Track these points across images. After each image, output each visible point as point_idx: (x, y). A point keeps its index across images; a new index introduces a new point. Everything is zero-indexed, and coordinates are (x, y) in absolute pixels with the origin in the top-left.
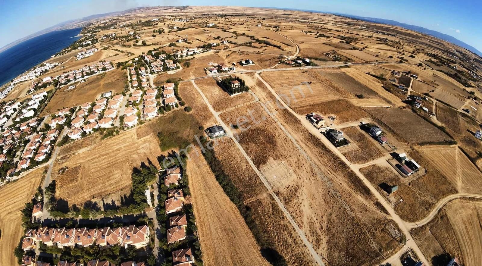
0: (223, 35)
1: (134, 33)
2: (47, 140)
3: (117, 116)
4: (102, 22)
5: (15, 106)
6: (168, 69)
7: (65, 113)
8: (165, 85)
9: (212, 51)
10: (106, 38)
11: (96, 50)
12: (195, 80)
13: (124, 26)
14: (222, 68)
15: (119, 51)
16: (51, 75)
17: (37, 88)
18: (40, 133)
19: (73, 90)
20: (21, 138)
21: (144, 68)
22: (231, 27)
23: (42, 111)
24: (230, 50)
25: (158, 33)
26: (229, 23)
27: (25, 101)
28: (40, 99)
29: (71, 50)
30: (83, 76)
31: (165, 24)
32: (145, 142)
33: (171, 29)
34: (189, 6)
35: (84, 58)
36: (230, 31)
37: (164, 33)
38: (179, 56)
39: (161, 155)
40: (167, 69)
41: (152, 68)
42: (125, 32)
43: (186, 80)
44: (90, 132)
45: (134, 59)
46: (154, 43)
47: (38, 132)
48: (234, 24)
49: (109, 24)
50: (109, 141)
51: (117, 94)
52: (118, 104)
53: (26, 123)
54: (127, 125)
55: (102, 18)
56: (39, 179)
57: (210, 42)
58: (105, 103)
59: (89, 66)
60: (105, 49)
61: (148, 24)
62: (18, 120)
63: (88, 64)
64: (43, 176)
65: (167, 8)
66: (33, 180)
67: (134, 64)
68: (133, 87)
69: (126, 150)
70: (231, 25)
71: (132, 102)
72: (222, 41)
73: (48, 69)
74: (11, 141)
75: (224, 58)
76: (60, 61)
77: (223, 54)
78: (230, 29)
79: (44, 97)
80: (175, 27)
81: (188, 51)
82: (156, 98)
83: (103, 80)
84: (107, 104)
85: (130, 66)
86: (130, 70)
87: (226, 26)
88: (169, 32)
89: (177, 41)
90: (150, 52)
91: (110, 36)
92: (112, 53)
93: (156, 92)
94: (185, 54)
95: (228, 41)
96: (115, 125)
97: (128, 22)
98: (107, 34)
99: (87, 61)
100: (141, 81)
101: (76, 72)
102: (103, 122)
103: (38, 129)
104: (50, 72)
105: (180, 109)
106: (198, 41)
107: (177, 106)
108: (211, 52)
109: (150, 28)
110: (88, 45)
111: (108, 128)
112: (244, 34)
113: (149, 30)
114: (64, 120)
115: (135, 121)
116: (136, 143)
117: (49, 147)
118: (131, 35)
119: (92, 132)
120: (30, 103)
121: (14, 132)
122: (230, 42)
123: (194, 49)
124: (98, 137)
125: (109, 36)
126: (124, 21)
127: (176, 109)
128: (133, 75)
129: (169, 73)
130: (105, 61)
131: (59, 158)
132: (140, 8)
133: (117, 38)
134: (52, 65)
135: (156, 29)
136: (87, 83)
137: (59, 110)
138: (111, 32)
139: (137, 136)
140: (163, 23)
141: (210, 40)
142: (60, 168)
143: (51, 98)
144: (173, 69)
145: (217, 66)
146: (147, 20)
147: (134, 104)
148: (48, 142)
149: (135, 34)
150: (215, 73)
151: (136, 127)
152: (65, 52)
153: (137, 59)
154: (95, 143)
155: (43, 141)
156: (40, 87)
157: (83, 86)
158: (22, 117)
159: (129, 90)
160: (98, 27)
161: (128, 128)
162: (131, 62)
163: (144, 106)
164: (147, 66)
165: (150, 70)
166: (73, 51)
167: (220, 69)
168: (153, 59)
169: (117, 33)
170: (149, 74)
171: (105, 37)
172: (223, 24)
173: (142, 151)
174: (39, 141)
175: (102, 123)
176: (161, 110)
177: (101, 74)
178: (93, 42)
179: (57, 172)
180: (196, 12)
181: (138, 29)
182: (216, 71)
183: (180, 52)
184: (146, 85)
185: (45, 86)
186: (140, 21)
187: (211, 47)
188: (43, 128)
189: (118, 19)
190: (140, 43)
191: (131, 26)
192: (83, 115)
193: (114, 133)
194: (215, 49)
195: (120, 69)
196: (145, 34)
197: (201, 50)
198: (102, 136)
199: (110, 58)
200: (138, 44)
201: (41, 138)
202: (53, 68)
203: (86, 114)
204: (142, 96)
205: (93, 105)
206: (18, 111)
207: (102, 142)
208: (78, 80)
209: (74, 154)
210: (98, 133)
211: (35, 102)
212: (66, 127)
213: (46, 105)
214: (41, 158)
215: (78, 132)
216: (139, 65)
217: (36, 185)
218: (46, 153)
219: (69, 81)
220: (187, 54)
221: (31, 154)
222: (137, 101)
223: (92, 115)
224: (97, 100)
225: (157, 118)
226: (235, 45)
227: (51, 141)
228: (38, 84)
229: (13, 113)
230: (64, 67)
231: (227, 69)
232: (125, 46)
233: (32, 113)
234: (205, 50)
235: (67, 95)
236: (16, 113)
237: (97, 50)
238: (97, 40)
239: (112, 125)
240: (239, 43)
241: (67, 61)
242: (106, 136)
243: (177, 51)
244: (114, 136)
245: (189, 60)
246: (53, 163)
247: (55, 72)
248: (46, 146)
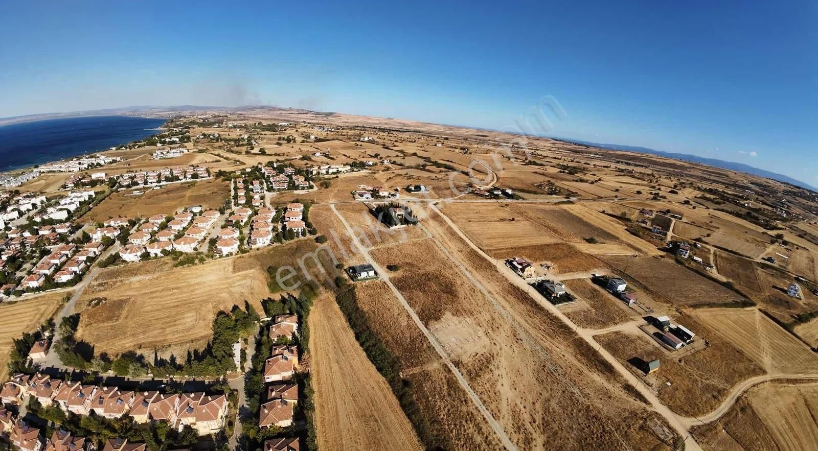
0: (383, 153)
1: (249, 137)
2: (82, 255)
3: (205, 239)
4: (199, 117)
5: (37, 201)
6: (297, 188)
7: (120, 224)
8: (289, 206)
10: (205, 138)
11: (186, 151)
12: (336, 204)
13: (235, 127)
14: (378, 193)
15: (223, 157)
16: (107, 172)
17: (78, 184)
18: (71, 244)
19: (140, 197)
20: (37, 245)
21: (258, 182)
22: (396, 144)
23: (81, 216)
24: (393, 173)
25: (286, 142)
26: (394, 139)
27: (55, 197)
28: (82, 200)
29: (144, 145)
30: (159, 181)
31: (297, 131)
32: (245, 277)
33: (306, 138)
34: (335, 113)
35: (165, 158)
36: (395, 148)
37: (294, 142)
38: (314, 172)
39: (269, 298)
40: (293, 186)
41: (271, 184)
42: (235, 134)
43: (323, 203)
44: (156, 255)
45: (244, 170)
46: (278, 153)
47: (68, 243)
48: (400, 141)
49: (212, 120)
50: (185, 271)
51: (210, 210)
52: (210, 223)
53: (51, 227)
54: (220, 250)
55: (201, 112)
56: (52, 308)
57: (364, 160)
58: (190, 218)
59: (171, 170)
60: (200, 151)
61: (272, 128)
62: (38, 219)
63: (170, 167)
64: (60, 304)
65: (302, 112)
66: (43, 308)
67: (243, 176)
68: (237, 204)
69: (211, 286)
70: (396, 141)
71: (234, 221)
72: (381, 160)
73: (102, 162)
74: (18, 246)
75: (383, 181)
76: (125, 156)
77: (381, 176)
78: (395, 146)
79: (89, 199)
80: (313, 137)
81: (330, 167)
82: (272, 222)
83: (190, 190)
84: (192, 221)
85: (238, 177)
86: (235, 183)
87: (389, 142)
88: (303, 142)
89: (314, 155)
90: (270, 164)
91: (211, 137)
92: (211, 158)
93: (273, 214)
94: (324, 172)
95: (390, 161)
96: (200, 250)
97: (242, 123)
98: (206, 133)
99: (167, 163)
100: (252, 197)
101: (149, 174)
102: (183, 243)
103: (70, 239)
104: (104, 168)
105: (308, 239)
106: (346, 158)
107: (304, 234)
108: (364, 172)
109: (273, 134)
110: (174, 142)
111: (187, 254)
112: (415, 154)
113: (272, 137)
114: (116, 233)
115: (234, 248)
116: (229, 278)
117: (83, 265)
118: (243, 139)
119: (160, 254)
120: (63, 202)
121: (27, 234)
122: (394, 163)
123: (337, 167)
124: (167, 263)
125: (209, 135)
126: (235, 120)
127: (301, 238)
128: (239, 189)
129: (296, 192)
130: (198, 166)
131: (96, 283)
132: (262, 107)
133: (221, 140)
134: (110, 160)
135: (282, 136)
136: (164, 190)
137: (111, 218)
138: (213, 131)
139: (234, 269)
140: (295, 129)
141: (363, 157)
142: (94, 297)
143: (100, 201)
144: (303, 188)
145: (372, 190)
146: (270, 123)
147: (237, 225)
148: (84, 258)
149: (249, 139)
150: (367, 199)
151: (234, 256)
152: (134, 146)
153: (249, 170)
154: (161, 270)
155: (73, 256)
156: (84, 184)
157: (156, 194)
158: (46, 217)
159: (230, 208)
160: (193, 123)
161: (221, 257)
162: (238, 173)
163: (252, 229)
164: (264, 181)
165: (268, 186)
166: (147, 147)
167: (375, 194)
168: (274, 172)
169: (222, 133)
170: (265, 192)
171: (202, 137)
172: (384, 139)
173: (236, 290)
174: (67, 255)
175: (179, 244)
176: (278, 238)
177: (188, 183)
178: (182, 140)
179: (87, 303)
180: (345, 122)
181: (256, 133)
182: (369, 196)
183: (316, 168)
184: (258, 204)
185: (93, 183)
186: (260, 124)
187: (364, 166)
188: (78, 238)
189: (226, 116)
190: (256, 150)
191: (245, 127)
192: (150, 230)
193: (197, 261)
194: (371, 169)
195: (220, 179)
196: (265, 141)
197: (348, 168)
198: (176, 262)
199: (207, 164)
200: (253, 152)
201: (71, 251)
202: (111, 163)
203: (156, 229)
204: (250, 217)
205: (169, 220)
206: (39, 208)
207: (173, 271)
208: (149, 185)
209: (121, 281)
210: (169, 257)
211: (73, 201)
212: (118, 243)
213: (90, 209)
214: (65, 278)
215: (137, 251)
216: (252, 178)
217: (46, 314)
218: (75, 272)
219: (137, 184)
220: (327, 173)
221: (49, 269)
222: (242, 221)
223: (166, 231)
224: (176, 213)
225: (270, 247)
226: (401, 167)
227: (88, 258)
228: (82, 179)
229: (30, 210)
230: (129, 165)
231: (386, 194)
232: (232, 152)
233: (63, 215)
234: (355, 169)
235: (128, 201)
236: (35, 211)
238: (189, 138)
239: (195, 249)
240: (407, 165)
241: (135, 159)
242: (182, 263)
243: (312, 166)
244: (194, 264)
245: (330, 179)
246: (83, 289)
247: (113, 169)
248: (78, 263)
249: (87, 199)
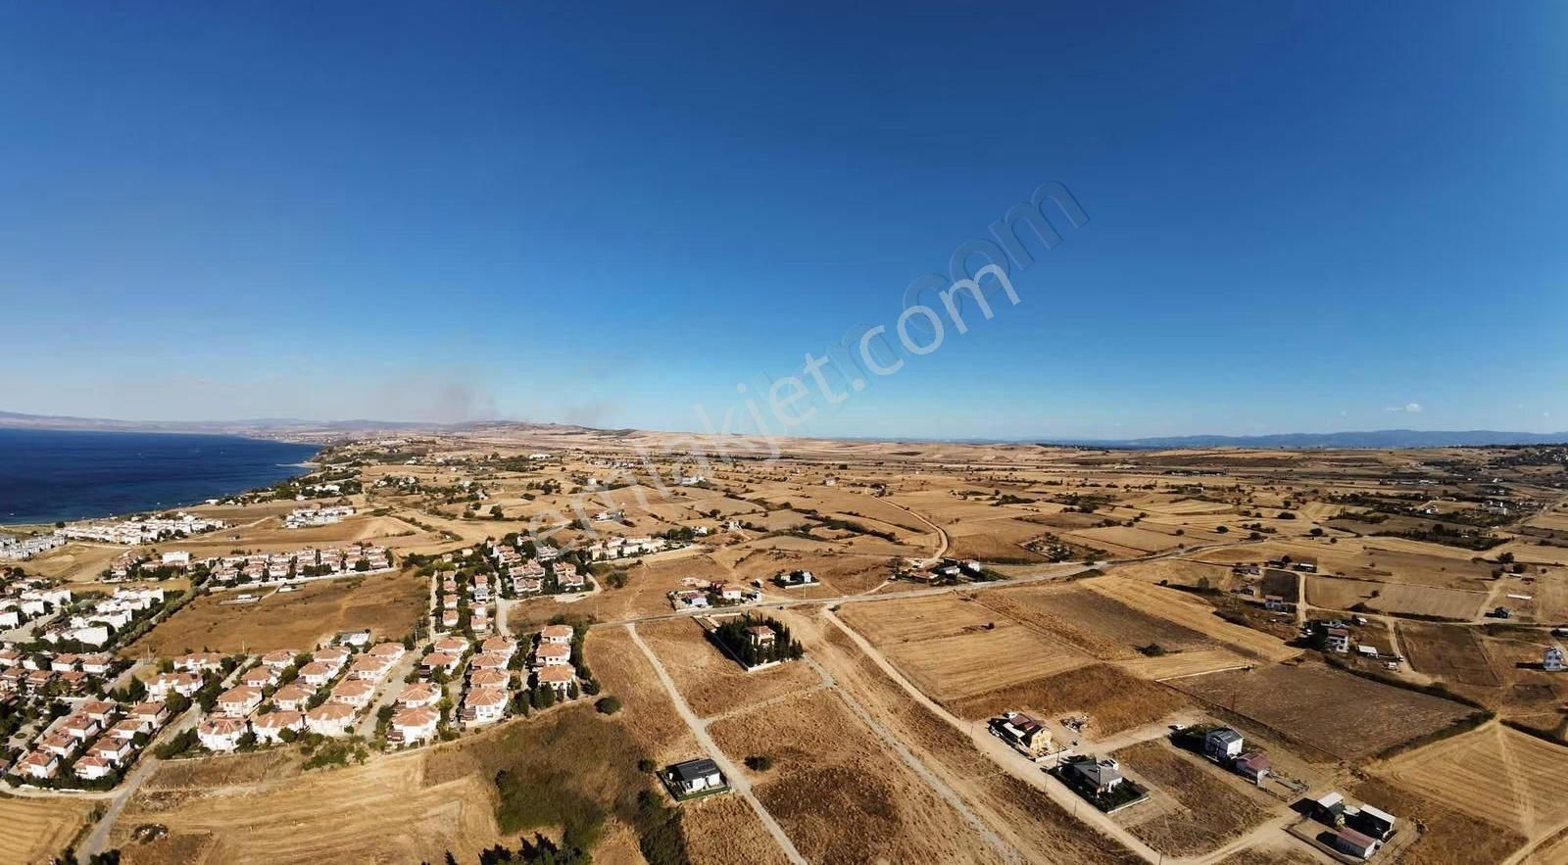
0: (728, 506)
1: (473, 484)
2: (126, 728)
3: (370, 706)
4: (383, 443)
5: (54, 597)
6: (559, 589)
7: (205, 667)
8: (544, 631)
9: (692, 546)
10: (388, 485)
11: (350, 513)
12: (638, 623)
13: (447, 463)
14: (720, 594)
15: (419, 524)
16: (194, 550)
17: (135, 572)
18: (107, 700)
19: (250, 607)
20: (46, 690)
21: (485, 578)
22: (750, 486)
23: (133, 640)
24: (747, 547)
25: (543, 492)
26: (746, 477)
27: (88, 595)
28: (138, 606)
29: (270, 498)
30: (291, 576)
31: (563, 469)
32: (447, 797)
33: (581, 483)
34: (634, 431)
35: (308, 526)
36: (748, 496)
37: (557, 492)
38: (596, 555)
39: (497, 846)
40: (553, 587)
41: (511, 581)
42: (446, 478)
43: (611, 622)
44: (269, 739)
45: (460, 551)
46: (526, 516)
47: (102, 697)
48: (757, 480)
49: (405, 450)
50: (324, 779)
51: (387, 641)
52: (383, 670)
53: (75, 657)
54: (400, 734)
55: (386, 434)
56: (72, 828)
57: (691, 524)
58: (343, 659)
59: (318, 551)
60: (378, 513)
61: (517, 464)
62: (52, 637)
63: (316, 546)
64: (85, 823)
65: (574, 431)
66: (56, 822)
67: (457, 565)
68: (440, 628)
69: (376, 818)
70: (750, 481)
71: (432, 668)
72: (723, 523)
73: (186, 530)
74: (14, 685)
75: (729, 566)
76: (232, 519)
77: (725, 555)
78: (747, 491)
79: (152, 605)
80: (593, 481)
81: (624, 543)
82: (509, 668)
83: (350, 596)
84: (347, 666)
85: (446, 568)
86: (440, 579)
87: (737, 484)
88: (575, 491)
89: (595, 517)
90: (510, 540)
91: (401, 483)
92: (396, 526)
93: (512, 648)
94: (614, 553)
95: (740, 522)
96: (358, 733)
97: (461, 455)
98: (393, 475)
99: (312, 536)
100: (471, 613)
101: (273, 559)
102: (325, 715)
103: (107, 688)
104: (189, 541)
105: (582, 705)
106: (656, 520)
107: (573, 694)
108: (691, 549)
109: (519, 477)
110: (329, 494)
111: (330, 739)
112: (787, 506)
113: (516, 482)
114: (195, 686)
115: (428, 729)
116: (415, 799)
117: (127, 749)
118: (461, 488)
119: (276, 739)
120: (101, 607)
121: (30, 664)
122: (748, 526)
123: (640, 541)
124: (289, 760)
125: (398, 480)
126: (448, 450)
127: (568, 702)
128: (448, 593)
129: (559, 598)
130: (370, 545)
131: (148, 792)
132: (502, 424)
133: (420, 489)
134: (202, 525)
135: (536, 481)
136: (299, 595)
137: (189, 652)
138: (406, 472)
139: (426, 777)
140: (560, 468)
141: (689, 518)
142: (144, 822)
143: (172, 613)
144: (573, 590)
145: (708, 589)
146: (514, 454)
147: (437, 677)
148: (129, 734)
149: (473, 488)
150: (699, 607)
151: (427, 747)
152: (252, 498)
153: (468, 553)
154: (277, 775)
155: (110, 725)
156: (146, 574)
157: (283, 602)
158: (66, 636)
159: (426, 635)
160: (370, 454)
161: (400, 747)
162: (448, 559)
163: (467, 685)
164: (496, 574)
165: (503, 585)
166: (277, 503)
167: (714, 596)
168: (517, 557)
169: (421, 476)
170: (497, 598)
171: (385, 483)
172: (728, 478)
173: (430, 827)
174: (99, 723)
175: (318, 718)
176: (519, 704)
177: (348, 579)
178: (344, 489)
179: (132, 831)
180: (654, 447)
181: (486, 476)
182: (703, 601)
183: (599, 546)
184: (482, 627)
185: (164, 573)
186: (495, 456)
187: (692, 537)
188: (122, 690)
189: (434, 442)
190: (485, 511)
191: (467, 464)
192: (262, 683)
193: (350, 757)
194: (703, 543)
195: (411, 573)
196: (502, 491)
197: (661, 542)
198: (308, 759)
199: (387, 540)
200: (478, 513)
201: (107, 716)
202: (203, 531)
203: (273, 681)
204: (465, 656)
205: (303, 662)
206: (57, 613)
207: (300, 778)
208: (271, 582)
209: (196, 794)
210: (294, 746)
211: (120, 608)
212: (196, 707)
213: (151, 627)
214: (93, 772)
215: (232, 730)
216: (472, 569)
217: (61, 838)
218: (112, 763)
219: (247, 579)
220: (620, 554)
221: (66, 747)
222: (448, 667)
223: (291, 688)
224: (319, 648)
225: (504, 726)
226: (761, 534)
227: (137, 734)
228: (143, 562)
229: (40, 615)
230: (238, 537)
231: (736, 595)
232: (439, 514)
233: (100, 636)
234: (674, 545)
235: (225, 616)
236: (48, 618)
237: (352, 511)
238: (358, 486)
239: (349, 729)
240: (773, 528)
241: (251, 525)
242: (319, 762)
243: (591, 542)
244: (343, 762)
245: (625, 568)
246: (125, 800)
247: (205, 545)
248: (118, 744)
249: (148, 606)
